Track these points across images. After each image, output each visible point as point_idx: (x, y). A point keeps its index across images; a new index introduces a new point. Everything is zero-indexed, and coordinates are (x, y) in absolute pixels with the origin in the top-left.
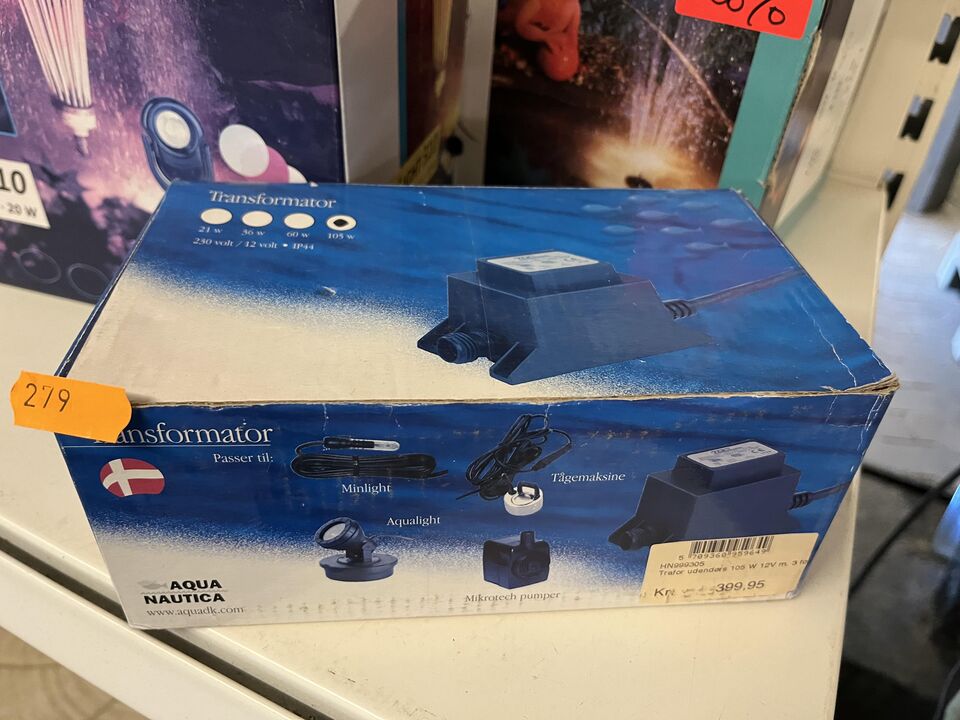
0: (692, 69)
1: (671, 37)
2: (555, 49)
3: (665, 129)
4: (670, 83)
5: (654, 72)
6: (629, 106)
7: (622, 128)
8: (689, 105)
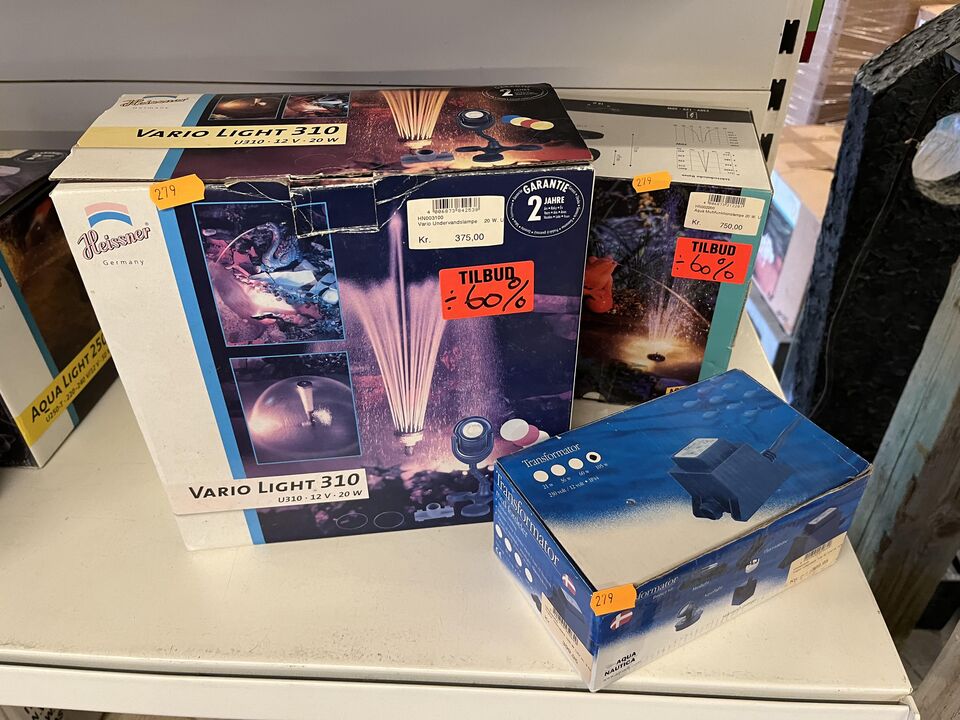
0: (683, 300)
1: (671, 287)
2: (597, 298)
3: (670, 329)
4: (671, 308)
5: (661, 304)
6: (648, 322)
7: (644, 332)
8: (684, 317)
